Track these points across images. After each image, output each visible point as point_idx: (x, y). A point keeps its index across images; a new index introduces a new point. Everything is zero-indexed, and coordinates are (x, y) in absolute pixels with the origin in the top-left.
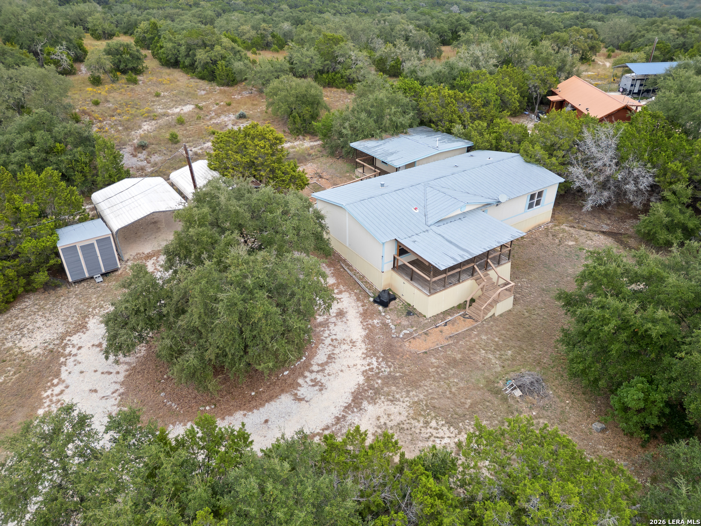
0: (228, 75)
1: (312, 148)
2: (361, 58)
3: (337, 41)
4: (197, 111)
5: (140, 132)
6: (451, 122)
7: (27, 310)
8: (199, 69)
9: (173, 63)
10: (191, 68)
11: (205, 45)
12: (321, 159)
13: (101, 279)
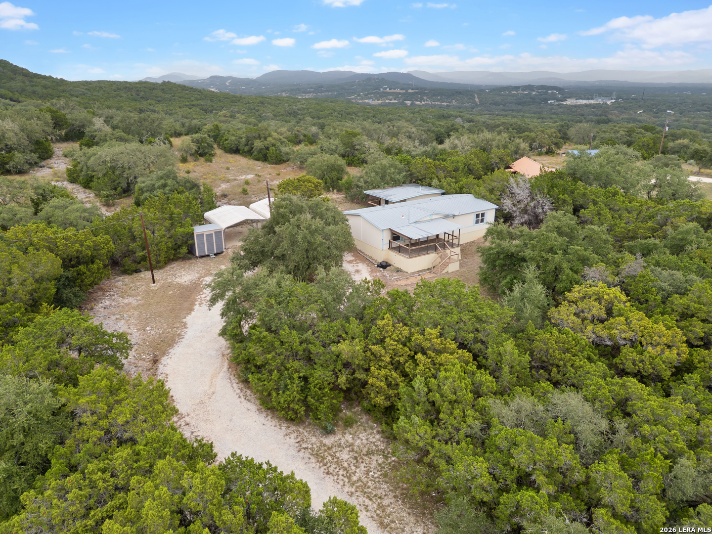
0: (276, 157)
1: (338, 198)
2: (372, 146)
3: (355, 135)
4: (257, 177)
5: (220, 188)
6: (431, 179)
7: (175, 268)
8: (255, 153)
9: (236, 151)
10: (249, 153)
11: (259, 137)
12: (344, 204)
13: (214, 256)
